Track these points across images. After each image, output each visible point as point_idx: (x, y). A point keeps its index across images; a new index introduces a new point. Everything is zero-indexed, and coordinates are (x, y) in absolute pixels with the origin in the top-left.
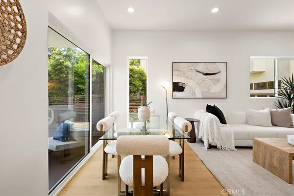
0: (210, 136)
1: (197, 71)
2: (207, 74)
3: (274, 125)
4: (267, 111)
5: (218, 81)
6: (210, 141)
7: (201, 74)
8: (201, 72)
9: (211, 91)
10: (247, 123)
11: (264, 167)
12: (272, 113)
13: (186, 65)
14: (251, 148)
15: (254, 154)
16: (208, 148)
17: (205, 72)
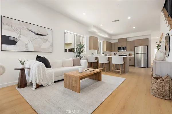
0: (37, 78)
1: (30, 30)
2: (38, 34)
3: (74, 66)
4: (71, 59)
5: (47, 40)
6: (37, 82)
7: (33, 33)
8: (33, 32)
9: (42, 47)
10: (63, 66)
11: (69, 88)
12: (73, 60)
13: (19, 23)
14: (63, 80)
15: (65, 83)
16: (35, 88)
17: (37, 33)
